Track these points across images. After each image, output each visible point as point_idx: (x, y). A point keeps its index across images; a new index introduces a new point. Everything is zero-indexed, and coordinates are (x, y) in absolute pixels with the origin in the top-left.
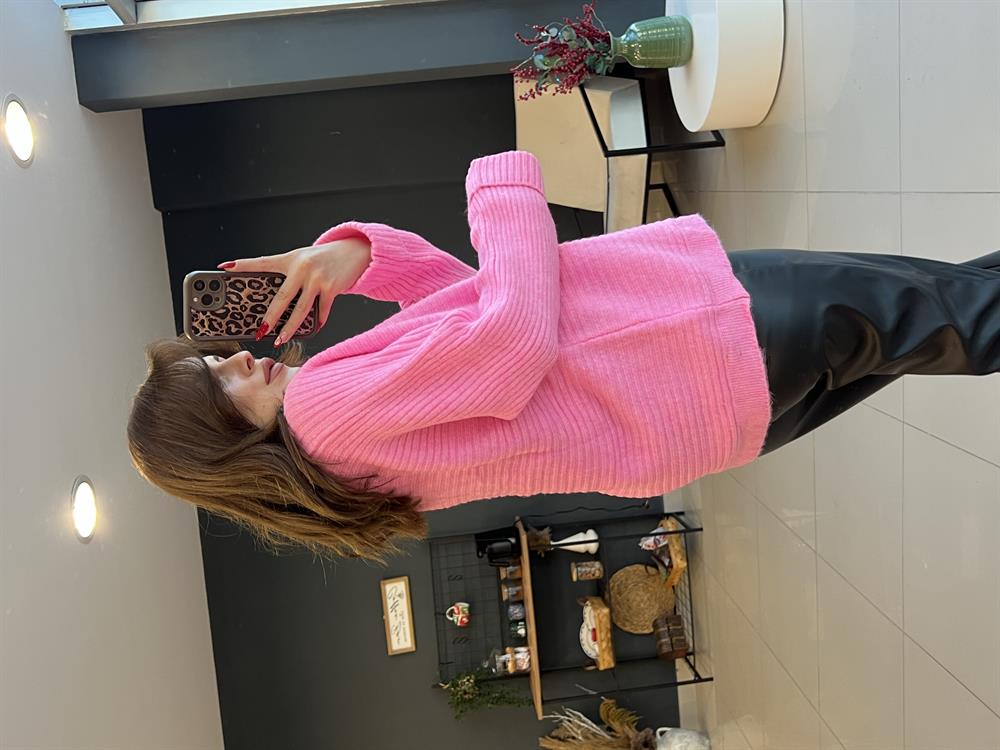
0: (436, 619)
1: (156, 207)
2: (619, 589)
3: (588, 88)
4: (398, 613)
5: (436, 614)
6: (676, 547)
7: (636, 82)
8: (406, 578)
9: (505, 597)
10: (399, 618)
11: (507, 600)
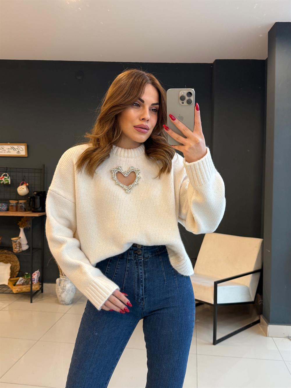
0: (5, 168)
1: (216, 60)
2: (8, 257)
3: (253, 276)
4: (9, 150)
5: (7, 168)
6: (24, 288)
7: (253, 300)
8: (27, 156)
9: (11, 201)
10: (7, 150)
11: (9, 203)
